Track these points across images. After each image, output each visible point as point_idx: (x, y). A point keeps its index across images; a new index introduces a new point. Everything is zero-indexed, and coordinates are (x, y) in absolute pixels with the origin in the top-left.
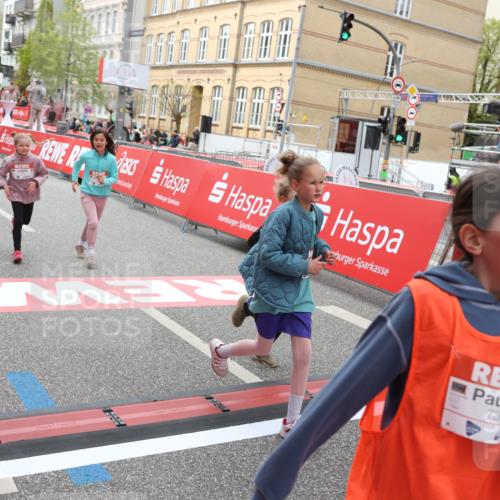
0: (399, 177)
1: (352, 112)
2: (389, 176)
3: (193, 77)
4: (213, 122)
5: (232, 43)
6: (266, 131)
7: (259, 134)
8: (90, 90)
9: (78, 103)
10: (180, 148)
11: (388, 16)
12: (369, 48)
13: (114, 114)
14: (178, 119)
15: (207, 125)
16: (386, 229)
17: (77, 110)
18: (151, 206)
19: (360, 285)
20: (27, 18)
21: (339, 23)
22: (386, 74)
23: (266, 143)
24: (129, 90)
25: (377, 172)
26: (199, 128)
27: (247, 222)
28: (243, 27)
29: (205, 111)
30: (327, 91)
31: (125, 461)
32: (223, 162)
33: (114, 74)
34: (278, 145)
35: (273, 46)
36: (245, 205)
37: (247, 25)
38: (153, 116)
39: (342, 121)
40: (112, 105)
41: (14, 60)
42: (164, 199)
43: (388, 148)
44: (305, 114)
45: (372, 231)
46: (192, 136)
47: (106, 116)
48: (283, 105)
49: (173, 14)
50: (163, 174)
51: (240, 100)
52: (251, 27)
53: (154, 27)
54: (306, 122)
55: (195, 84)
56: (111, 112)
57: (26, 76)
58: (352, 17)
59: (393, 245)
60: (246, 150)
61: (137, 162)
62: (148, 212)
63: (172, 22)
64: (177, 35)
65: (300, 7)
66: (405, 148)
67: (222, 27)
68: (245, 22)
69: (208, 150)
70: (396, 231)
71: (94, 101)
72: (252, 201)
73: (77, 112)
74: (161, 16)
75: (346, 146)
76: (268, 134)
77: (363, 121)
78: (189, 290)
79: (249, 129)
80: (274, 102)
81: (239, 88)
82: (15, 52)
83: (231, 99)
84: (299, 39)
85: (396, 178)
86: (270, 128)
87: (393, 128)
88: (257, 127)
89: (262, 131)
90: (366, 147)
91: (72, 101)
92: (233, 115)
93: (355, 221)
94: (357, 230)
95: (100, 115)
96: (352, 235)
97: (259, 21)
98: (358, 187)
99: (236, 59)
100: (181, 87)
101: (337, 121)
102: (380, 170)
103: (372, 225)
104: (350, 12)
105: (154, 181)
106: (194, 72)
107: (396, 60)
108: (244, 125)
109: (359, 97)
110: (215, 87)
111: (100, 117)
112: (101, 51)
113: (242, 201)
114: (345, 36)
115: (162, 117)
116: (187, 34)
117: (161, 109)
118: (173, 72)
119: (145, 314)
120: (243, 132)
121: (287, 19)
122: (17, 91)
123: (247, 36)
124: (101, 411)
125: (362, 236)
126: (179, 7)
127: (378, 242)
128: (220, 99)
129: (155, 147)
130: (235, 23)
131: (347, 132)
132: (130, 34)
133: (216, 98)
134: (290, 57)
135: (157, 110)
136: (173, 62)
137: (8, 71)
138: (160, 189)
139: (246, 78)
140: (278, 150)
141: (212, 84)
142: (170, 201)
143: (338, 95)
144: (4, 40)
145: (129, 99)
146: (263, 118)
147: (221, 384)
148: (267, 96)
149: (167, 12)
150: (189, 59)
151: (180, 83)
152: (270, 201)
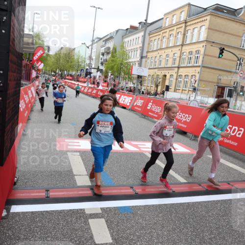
0: (241, 108)
1: (222, 84)
2: (237, 108)
3: (163, 72)
4: (170, 87)
5: (178, 59)
6: (189, 91)
7: (186, 92)
8: (127, 76)
9: (123, 81)
10: (158, 96)
11: (238, 48)
12: (230, 60)
14: (157, 86)
15: (168, 88)
16: (237, 128)
17: (123, 83)
18: (148, 117)
19: (225, 149)
20: (108, 53)
21: (218, 51)
22: (236, 69)
23: (189, 95)
24: (141, 77)
25: (232, 106)
27: (182, 123)
28: (182, 53)
29: (167, 83)
30: (213, 76)
31: (137, 206)
32: (173, 102)
33: (136, 71)
34: (194, 96)
35: (193, 60)
36: (181, 117)
37: (183, 53)
38: (148, 86)
39: (219, 87)
40: (135, 82)
41: (103, 67)
42: (152, 114)
43: (237, 97)
44: (204, 84)
45: (231, 128)
48: (196, 81)
49: (157, 50)
50: (152, 106)
51: (180, 80)
52: (185, 54)
53: (150, 55)
54: (204, 87)
55: (164, 74)
56: (134, 84)
57: (107, 73)
58: (224, 49)
59: (239, 134)
60: (182, 97)
61: (143, 101)
62: (146, 119)
63: (157, 53)
64: (158, 57)
65: (203, 46)
67: (174, 54)
68: (183, 52)
69: (167, 97)
70: (241, 129)
71: (128, 81)
72: (184, 116)
74: (153, 51)
75: (220, 96)
77: (227, 87)
79: (183, 90)
80: (192, 80)
81: (179, 76)
83: (177, 79)
84: (203, 57)
85: (239, 109)
86: (191, 89)
87: (239, 89)
88: (186, 89)
90: (228, 97)
91: (121, 81)
92: (177, 85)
95: (130, 85)
97: (188, 52)
99: (179, 65)
101: (217, 87)
103: (231, 126)
104: (223, 47)
105: (149, 108)
106: (164, 70)
107: (240, 64)
108: (181, 89)
109: (225, 78)
112: (132, 64)
113: (180, 116)
114: (221, 56)
115: (152, 86)
116: (161, 57)
118: (156, 70)
119: (145, 154)
120: (180, 91)
121: (198, 51)
122: (103, 77)
123: (183, 57)
124: (129, 187)
125: (227, 130)
126: (159, 48)
127: (233, 133)
129: (149, 96)
130: (179, 53)
131: (220, 91)
132: (142, 57)
133: (171, 79)
134: (200, 63)
135: (150, 83)
136: (156, 67)
137: (101, 71)
138: (151, 111)
139: (182, 72)
140: (194, 97)
141: (170, 74)
142: (154, 115)
143: (217, 78)
144: (100, 61)
145: (140, 80)
146: (188, 86)
147: (172, 182)
148: (190, 78)
149: (155, 49)
150: (162, 66)
151: (159, 74)
152: (191, 116)
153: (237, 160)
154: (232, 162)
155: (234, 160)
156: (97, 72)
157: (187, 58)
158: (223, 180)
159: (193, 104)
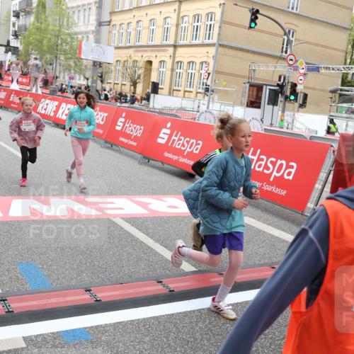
0: (293, 125)
1: (257, 79)
2: (286, 124)
3: (145, 54)
4: (160, 86)
5: (173, 30)
6: (197, 93)
7: (193, 95)
8: (72, 63)
9: (64, 73)
10: (136, 104)
11: (283, 11)
13: (90, 81)
14: (134, 84)
15: (155, 88)
16: (284, 162)
17: (64, 78)
18: (117, 146)
19: (266, 202)
20: (28, 13)
21: (248, 16)
22: (282, 52)
23: (197, 101)
24: (100, 64)
25: (277, 121)
26: (149, 90)
27: (184, 157)
28: (180, 19)
29: (154, 78)
30: (240, 64)
31: (101, 326)
32: (168, 114)
33: (90, 53)
34: (206, 102)
35: (202, 32)
36: (183, 145)
37: (183, 17)
38: (117, 82)
39: (252, 86)
40: (88, 74)
41: (19, 43)
42: (126, 141)
43: (285, 104)
44: (224, 81)
45: (274, 164)
46: (144, 96)
47: (84, 82)
48: (209, 74)
49: (130, 10)
50: (124, 123)
51: (178, 71)
52: (186, 19)
53: (117, 19)
54: (225, 86)
55: (146, 59)
56: (87, 79)
57: (28, 54)
58: (257, 11)
59: (289, 174)
60: (183, 106)
61: (106, 114)
62: (113, 150)
63: (130, 15)
64: (133, 25)
65: (220, 5)
66: (297, 105)
67: (165, 19)
68: (181, 15)
69: (156, 106)
70: (291, 164)
71: (76, 72)
72: (188, 142)
73: (63, 79)
74: (122, 12)
75: (254, 103)
76: (199, 95)
77: (267, 85)
78: (144, 205)
79: (185, 91)
80: (203, 72)
81: (178, 62)
82: (20, 37)
83: (172, 70)
84: (220, 27)
85: (290, 126)
86: (200, 90)
87: (288, 90)
88: (191, 89)
89: (194, 92)
90: (268, 104)
91: (60, 72)
92: (174, 82)
93: (262, 157)
94: (263, 163)
95: (80, 81)
96: (260, 166)
97: (191, 15)
98: (263, 132)
99: (176, 41)
100: (137, 61)
101: (248, 85)
102: (279, 119)
103: (274, 160)
104: (256, 8)
105: (118, 128)
106: (146, 51)
107: (289, 42)
108: (181, 88)
109: (263, 68)
110: (161, 62)
111: (79, 82)
112: (80, 37)
113: (181, 142)
114: (253, 25)
115: (124, 83)
116: (140, 24)
117: (123, 77)
118: (131, 51)
119: (113, 222)
120: (181, 94)
121: (212, 13)
122: (21, 64)
123: (184, 25)
124: (83, 290)
125: (266, 167)
126: (134, 5)
127: (278, 172)
128: (164, 70)
129: (118, 104)
130: (174, 16)
131: (255, 93)
132: (100, 24)
133: (161, 70)
134: (214, 40)
135: (120, 78)
136: (131, 44)
137: (15, 51)
138: (123, 133)
139: (183, 55)
140: (206, 106)
141: (159, 59)
142: (130, 142)
143: (248, 67)
144: (12, 29)
145: (100, 70)
146: (195, 84)
147: (168, 272)
148: (198, 67)
149: (126, 8)
150: (142, 42)
151: (136, 59)
152: (201, 142)
153: (287, 222)
154: (278, 227)
155: (282, 223)
156: (6, 52)
157: (190, 28)
158: (262, 263)
159: (205, 119)
